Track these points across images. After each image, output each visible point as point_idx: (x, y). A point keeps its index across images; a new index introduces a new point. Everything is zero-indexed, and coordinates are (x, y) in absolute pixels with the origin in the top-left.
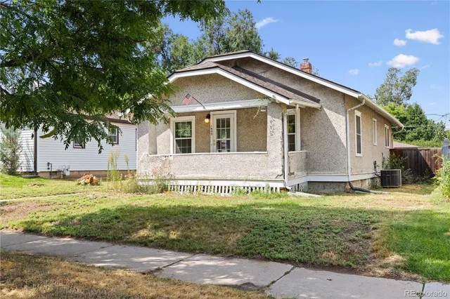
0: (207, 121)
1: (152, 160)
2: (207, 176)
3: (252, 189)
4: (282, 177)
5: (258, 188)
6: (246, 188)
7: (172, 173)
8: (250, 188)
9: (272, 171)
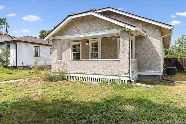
0: (87, 44)
1: (58, 63)
2: (86, 72)
3: (110, 81)
4: (129, 74)
5: (114, 80)
6: (107, 79)
7: (68, 70)
8: (109, 80)
9: (122, 70)
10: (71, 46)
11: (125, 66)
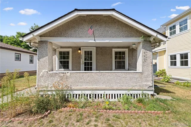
1: (51, 76)
4: (152, 87)
5: (136, 95)
6: (127, 95)
8: (130, 95)
9: (145, 83)
10: (57, 53)
11: (148, 79)
